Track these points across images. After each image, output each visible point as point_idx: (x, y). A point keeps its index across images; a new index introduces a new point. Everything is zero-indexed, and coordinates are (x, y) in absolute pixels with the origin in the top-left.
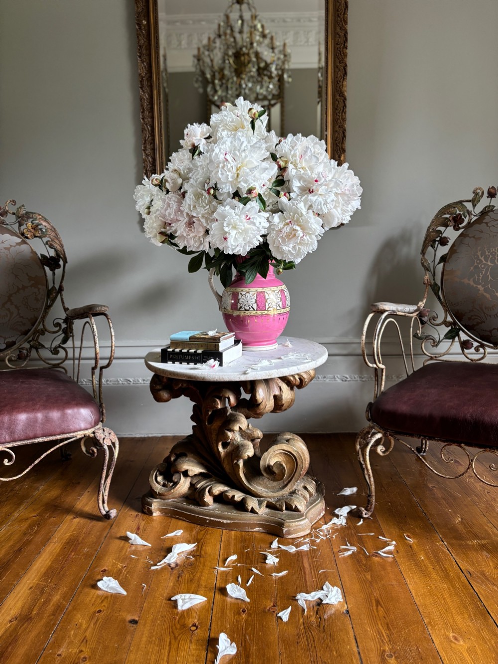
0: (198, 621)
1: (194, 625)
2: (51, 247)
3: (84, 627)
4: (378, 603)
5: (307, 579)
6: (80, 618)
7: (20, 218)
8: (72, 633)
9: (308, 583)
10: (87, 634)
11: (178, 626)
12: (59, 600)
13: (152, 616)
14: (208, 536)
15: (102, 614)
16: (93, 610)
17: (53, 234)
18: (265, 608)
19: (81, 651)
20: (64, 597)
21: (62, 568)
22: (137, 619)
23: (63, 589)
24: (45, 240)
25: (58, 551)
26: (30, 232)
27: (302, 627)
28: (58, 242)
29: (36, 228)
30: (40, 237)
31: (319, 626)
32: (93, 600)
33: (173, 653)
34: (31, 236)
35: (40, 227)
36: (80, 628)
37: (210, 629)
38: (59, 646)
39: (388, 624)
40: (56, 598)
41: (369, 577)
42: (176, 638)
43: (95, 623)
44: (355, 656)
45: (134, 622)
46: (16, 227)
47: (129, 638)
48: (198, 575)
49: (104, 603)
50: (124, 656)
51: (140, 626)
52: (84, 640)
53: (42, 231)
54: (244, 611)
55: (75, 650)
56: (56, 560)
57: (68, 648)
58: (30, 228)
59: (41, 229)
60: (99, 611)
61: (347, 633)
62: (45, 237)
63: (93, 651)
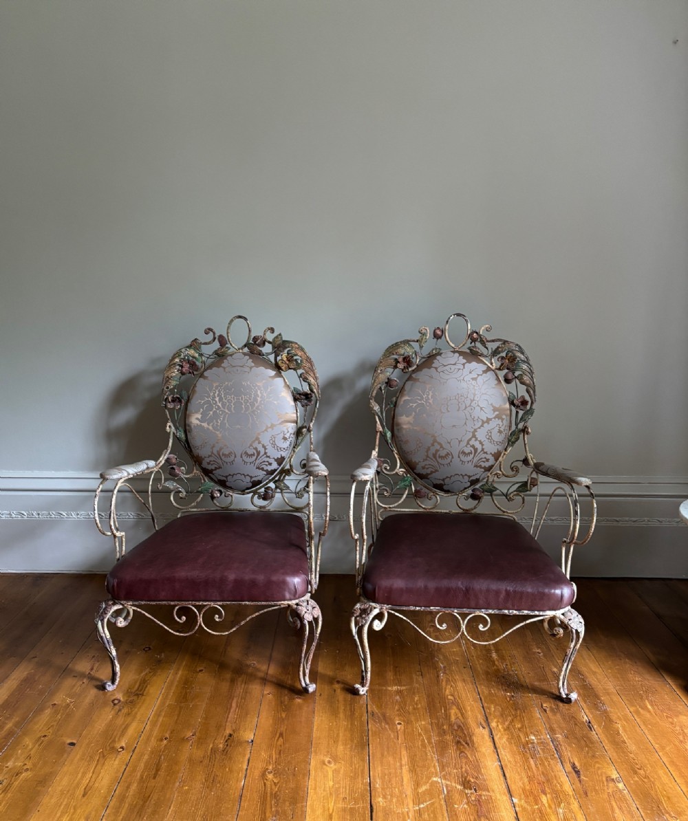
0: (126, 744)
1: (122, 748)
2: (305, 380)
3: (30, 747)
4: (281, 735)
5: (230, 716)
6: (28, 741)
7: (276, 348)
8: (20, 751)
9: (229, 719)
10: (32, 752)
11: (108, 748)
12: (11, 727)
13: (88, 741)
14: (155, 678)
15: (46, 738)
16: (38, 736)
17: (308, 365)
18: (184, 737)
19: (26, 764)
20: (17, 725)
21: (17, 702)
22: (74, 741)
23: (16, 719)
24: (300, 371)
25: (15, 687)
26: (285, 363)
27: (209, 752)
28: (312, 375)
29: (290, 358)
30: (295, 369)
31: (223, 751)
32: (41, 728)
33: (99, 767)
34: (286, 368)
35: (295, 358)
36: (26, 748)
37: (134, 751)
38: (7, 761)
39: (280, 751)
40: (9, 725)
41: (284, 715)
42: (104, 756)
43: (40, 745)
44: (242, 771)
45: (72, 744)
46: (272, 358)
47: (65, 756)
48: (136, 709)
49: (50, 730)
50: (59, 768)
51: (77, 747)
52: (29, 757)
53: (297, 362)
54: (165, 739)
55: (20, 764)
56: (12, 695)
57: (14, 763)
58: (285, 359)
59: (296, 360)
60: (45, 736)
61: (244, 755)
62: (299, 369)
63: (34, 765)
